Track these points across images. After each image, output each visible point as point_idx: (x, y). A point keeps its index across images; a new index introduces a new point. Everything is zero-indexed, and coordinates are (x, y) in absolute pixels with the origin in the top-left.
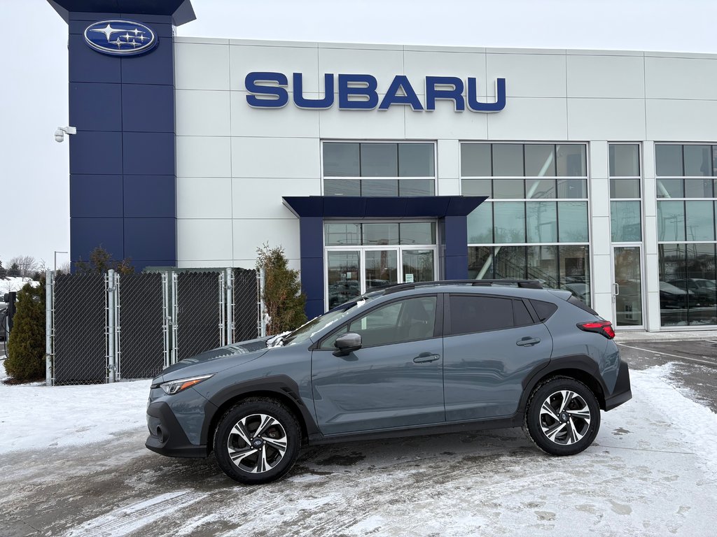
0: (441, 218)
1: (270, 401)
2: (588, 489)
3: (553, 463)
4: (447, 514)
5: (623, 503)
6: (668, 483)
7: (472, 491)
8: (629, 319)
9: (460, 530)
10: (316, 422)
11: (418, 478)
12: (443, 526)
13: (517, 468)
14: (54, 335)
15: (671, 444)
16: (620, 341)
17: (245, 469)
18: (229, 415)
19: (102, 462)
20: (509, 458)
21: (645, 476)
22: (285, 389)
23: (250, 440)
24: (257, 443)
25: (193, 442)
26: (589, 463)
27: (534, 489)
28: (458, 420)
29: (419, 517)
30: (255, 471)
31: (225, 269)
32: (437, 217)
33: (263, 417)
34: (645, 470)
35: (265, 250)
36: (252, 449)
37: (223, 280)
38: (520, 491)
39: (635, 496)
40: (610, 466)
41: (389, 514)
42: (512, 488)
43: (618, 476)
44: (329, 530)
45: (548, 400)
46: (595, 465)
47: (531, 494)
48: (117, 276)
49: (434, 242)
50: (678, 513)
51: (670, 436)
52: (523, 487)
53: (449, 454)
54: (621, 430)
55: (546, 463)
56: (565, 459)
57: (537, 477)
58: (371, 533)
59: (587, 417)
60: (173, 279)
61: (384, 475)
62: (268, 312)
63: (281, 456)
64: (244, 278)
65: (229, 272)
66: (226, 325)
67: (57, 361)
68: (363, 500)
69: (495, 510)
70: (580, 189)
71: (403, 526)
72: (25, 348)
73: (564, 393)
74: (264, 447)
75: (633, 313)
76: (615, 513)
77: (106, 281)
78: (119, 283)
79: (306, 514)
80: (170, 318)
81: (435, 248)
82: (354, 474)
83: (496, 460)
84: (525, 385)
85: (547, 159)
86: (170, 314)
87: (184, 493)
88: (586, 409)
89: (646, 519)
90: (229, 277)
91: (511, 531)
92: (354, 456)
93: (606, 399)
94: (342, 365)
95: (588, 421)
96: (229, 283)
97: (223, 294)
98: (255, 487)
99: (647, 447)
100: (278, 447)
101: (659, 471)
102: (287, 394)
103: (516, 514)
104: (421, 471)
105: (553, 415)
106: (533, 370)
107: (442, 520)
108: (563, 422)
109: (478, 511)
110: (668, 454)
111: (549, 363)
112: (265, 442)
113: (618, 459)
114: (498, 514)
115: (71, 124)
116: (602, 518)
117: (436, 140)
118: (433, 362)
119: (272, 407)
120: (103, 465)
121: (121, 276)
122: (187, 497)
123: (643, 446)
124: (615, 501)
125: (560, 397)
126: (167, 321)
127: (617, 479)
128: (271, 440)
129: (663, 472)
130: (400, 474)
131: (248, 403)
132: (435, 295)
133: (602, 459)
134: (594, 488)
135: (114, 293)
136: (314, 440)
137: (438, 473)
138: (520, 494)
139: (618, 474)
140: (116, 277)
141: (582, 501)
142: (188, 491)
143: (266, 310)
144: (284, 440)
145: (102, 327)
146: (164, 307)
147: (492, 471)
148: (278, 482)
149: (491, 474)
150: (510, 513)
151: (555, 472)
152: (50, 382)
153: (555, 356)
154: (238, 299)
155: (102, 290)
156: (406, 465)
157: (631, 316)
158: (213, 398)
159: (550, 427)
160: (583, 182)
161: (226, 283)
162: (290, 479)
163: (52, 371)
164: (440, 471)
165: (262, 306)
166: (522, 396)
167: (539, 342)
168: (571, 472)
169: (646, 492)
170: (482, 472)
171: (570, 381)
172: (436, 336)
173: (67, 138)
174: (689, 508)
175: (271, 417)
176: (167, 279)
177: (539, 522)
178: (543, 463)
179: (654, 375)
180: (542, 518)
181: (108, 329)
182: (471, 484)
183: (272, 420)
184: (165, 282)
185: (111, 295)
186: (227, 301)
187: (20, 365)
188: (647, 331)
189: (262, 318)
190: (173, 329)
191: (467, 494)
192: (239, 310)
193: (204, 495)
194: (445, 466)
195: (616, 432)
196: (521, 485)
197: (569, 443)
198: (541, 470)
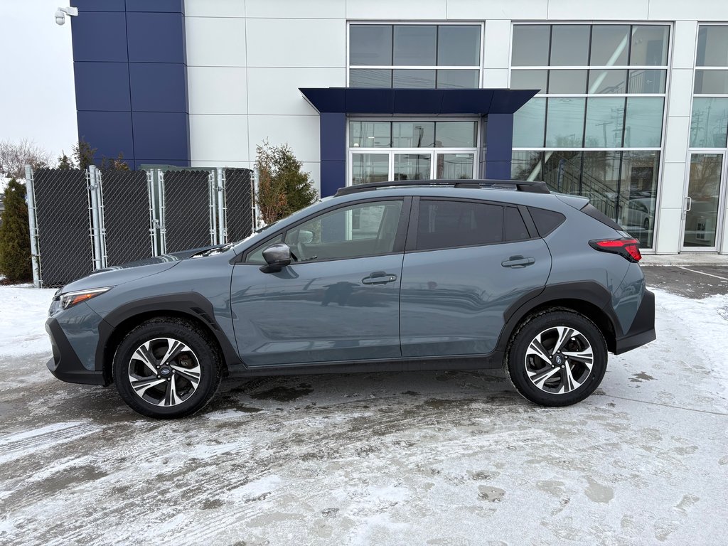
0: (484, 116)
1: (180, 322)
2: (565, 457)
3: (536, 416)
4: (364, 482)
5: (605, 484)
6: (679, 457)
7: (414, 449)
8: (700, 239)
9: (367, 506)
10: (236, 349)
11: (357, 425)
12: (349, 498)
13: (486, 420)
14: (38, 235)
15: (701, 399)
16: (684, 264)
17: (151, 401)
18: (131, 337)
19: (22, 378)
20: (483, 406)
21: (651, 444)
22: (198, 310)
23: (156, 368)
24: (166, 372)
25: (87, 368)
26: (582, 418)
27: (494, 452)
28: (430, 356)
29: (326, 483)
30: (162, 404)
31: (215, 169)
32: (480, 114)
33: (171, 342)
34: (655, 434)
35: (265, 148)
36: (159, 379)
37: (213, 180)
38: (475, 454)
39: (626, 473)
40: (609, 425)
41: (292, 473)
42: (467, 448)
43: (615, 440)
44: (205, 491)
45: (538, 338)
46: (589, 422)
47: (487, 459)
48: (99, 173)
49: (475, 146)
50: (678, 506)
51: (705, 388)
52: (481, 447)
53: (413, 394)
54: (643, 376)
55: (525, 416)
56: (553, 411)
57: (505, 435)
58: (254, 500)
59: (590, 361)
60: (159, 178)
61: (319, 418)
62: (264, 218)
63: (194, 388)
64: (237, 178)
65: (220, 172)
66: (218, 231)
67: (43, 262)
68: (271, 451)
69: (429, 480)
70: (658, 82)
71: (298, 494)
72: (13, 247)
73: (560, 329)
74: (173, 377)
75: (706, 232)
76: (587, 499)
77: (87, 178)
78: (101, 181)
79: (194, 464)
80: (157, 221)
81: (475, 151)
82: (285, 413)
83: (466, 407)
84: (508, 316)
85: (618, 46)
86: (158, 217)
87: (78, 424)
88: (589, 351)
89: (629, 513)
90: (219, 177)
91: (434, 514)
92: (301, 388)
93: (617, 339)
94: (273, 282)
95: (590, 366)
96: (220, 184)
97: (214, 196)
98: (161, 423)
99: (668, 400)
100: (189, 378)
101: (672, 438)
102: (198, 316)
103: (452, 489)
104: (367, 414)
105: (543, 357)
106: (523, 298)
107: (352, 489)
108: (556, 365)
109: (407, 479)
110: (692, 413)
111: (544, 290)
112: (174, 371)
113: (624, 415)
114: (429, 486)
115: (72, 4)
116: (568, 505)
117: (484, 21)
118: (388, 284)
119: (181, 330)
120: (22, 382)
121: (103, 174)
122: (78, 428)
123: (665, 399)
124: (596, 479)
125: (555, 335)
126: (154, 224)
127: (609, 445)
128: (182, 370)
129: (678, 440)
130: (339, 418)
131: (152, 324)
132: (401, 198)
133: (602, 414)
134: (573, 456)
135: (96, 191)
136: (235, 372)
137: (385, 420)
138: (472, 458)
139: (614, 437)
140: (97, 174)
141: (550, 474)
142: (85, 421)
143: (261, 216)
144: (197, 370)
145: (87, 229)
146: (150, 209)
147: (453, 422)
148: (191, 418)
149: (450, 426)
150: (446, 486)
151: (533, 429)
152: (38, 285)
153: (552, 281)
154: (230, 202)
155: (84, 188)
156: (353, 405)
157: (703, 236)
158: (108, 317)
159: (538, 371)
160: (663, 72)
161: (216, 185)
162: (207, 416)
163: (39, 273)
164: (389, 417)
165: (257, 211)
166: (502, 331)
167: (533, 263)
168: (552, 431)
169: (643, 469)
170: (438, 423)
171: (572, 315)
172: (396, 251)
173: (68, 20)
174: (697, 499)
175: (180, 343)
176: (152, 178)
177: (478, 503)
178: (523, 413)
179: (711, 306)
180: (485, 496)
181: (93, 231)
182: (418, 438)
183: (182, 346)
184: (151, 181)
185: (93, 193)
186: (218, 205)
187: (10, 265)
188: (719, 254)
189: (257, 224)
190: (161, 233)
191: (404, 453)
192: (232, 215)
193: (97, 429)
194: (398, 409)
195: (634, 377)
196: (480, 444)
197: (562, 391)
198: (516, 424)
